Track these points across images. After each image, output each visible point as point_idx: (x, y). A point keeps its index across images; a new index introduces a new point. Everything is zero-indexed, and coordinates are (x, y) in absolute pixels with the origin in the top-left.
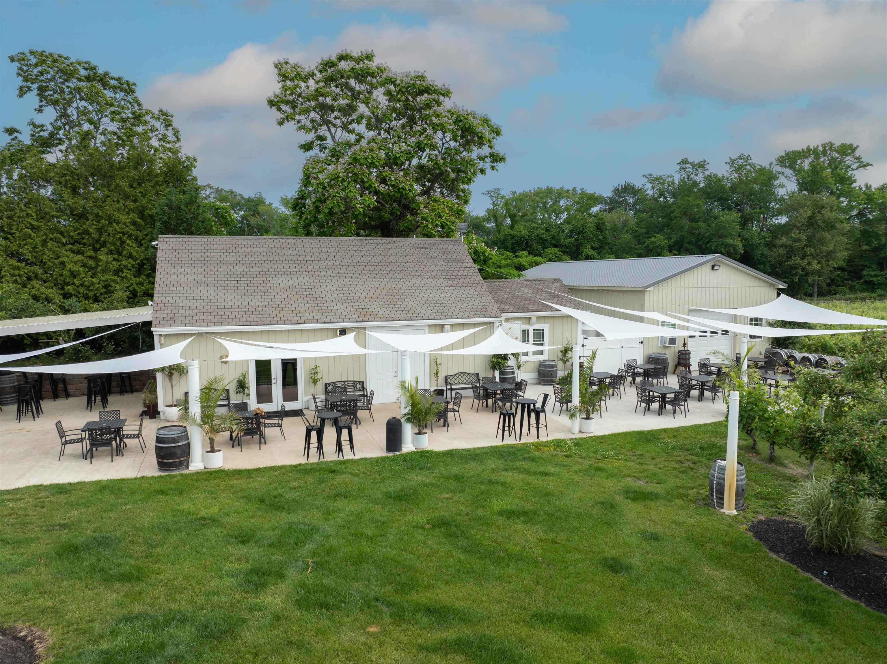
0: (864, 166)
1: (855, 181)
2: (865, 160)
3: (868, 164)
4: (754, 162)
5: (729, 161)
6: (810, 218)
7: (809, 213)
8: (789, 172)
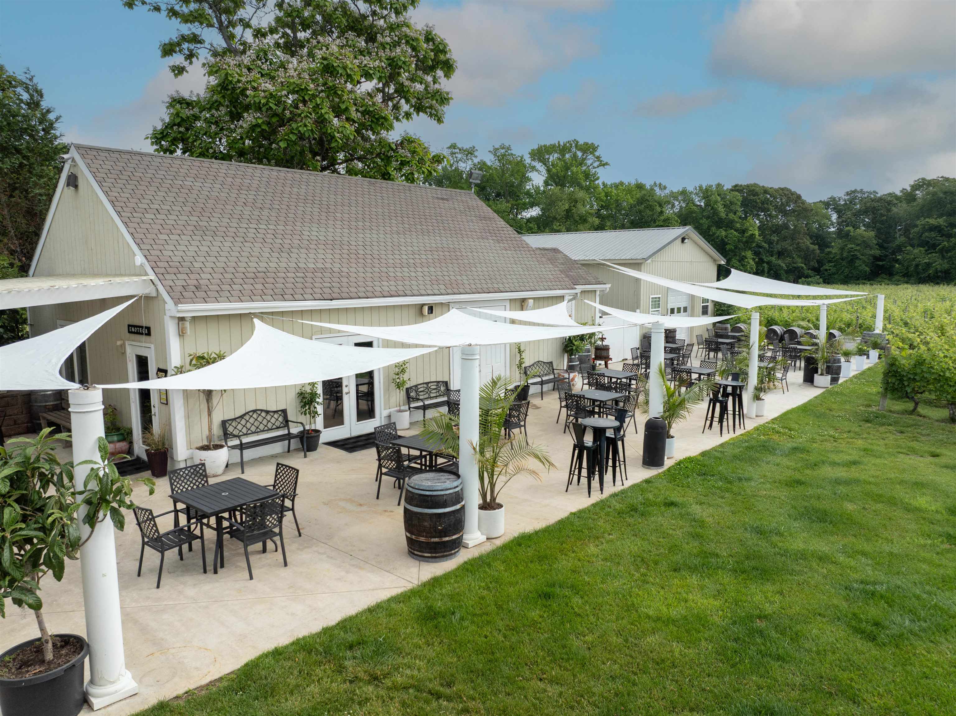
0: (604, 165)
1: (598, 178)
2: (604, 159)
3: (607, 164)
4: (514, 153)
5: (492, 150)
6: (568, 211)
7: (567, 206)
8: (539, 165)
